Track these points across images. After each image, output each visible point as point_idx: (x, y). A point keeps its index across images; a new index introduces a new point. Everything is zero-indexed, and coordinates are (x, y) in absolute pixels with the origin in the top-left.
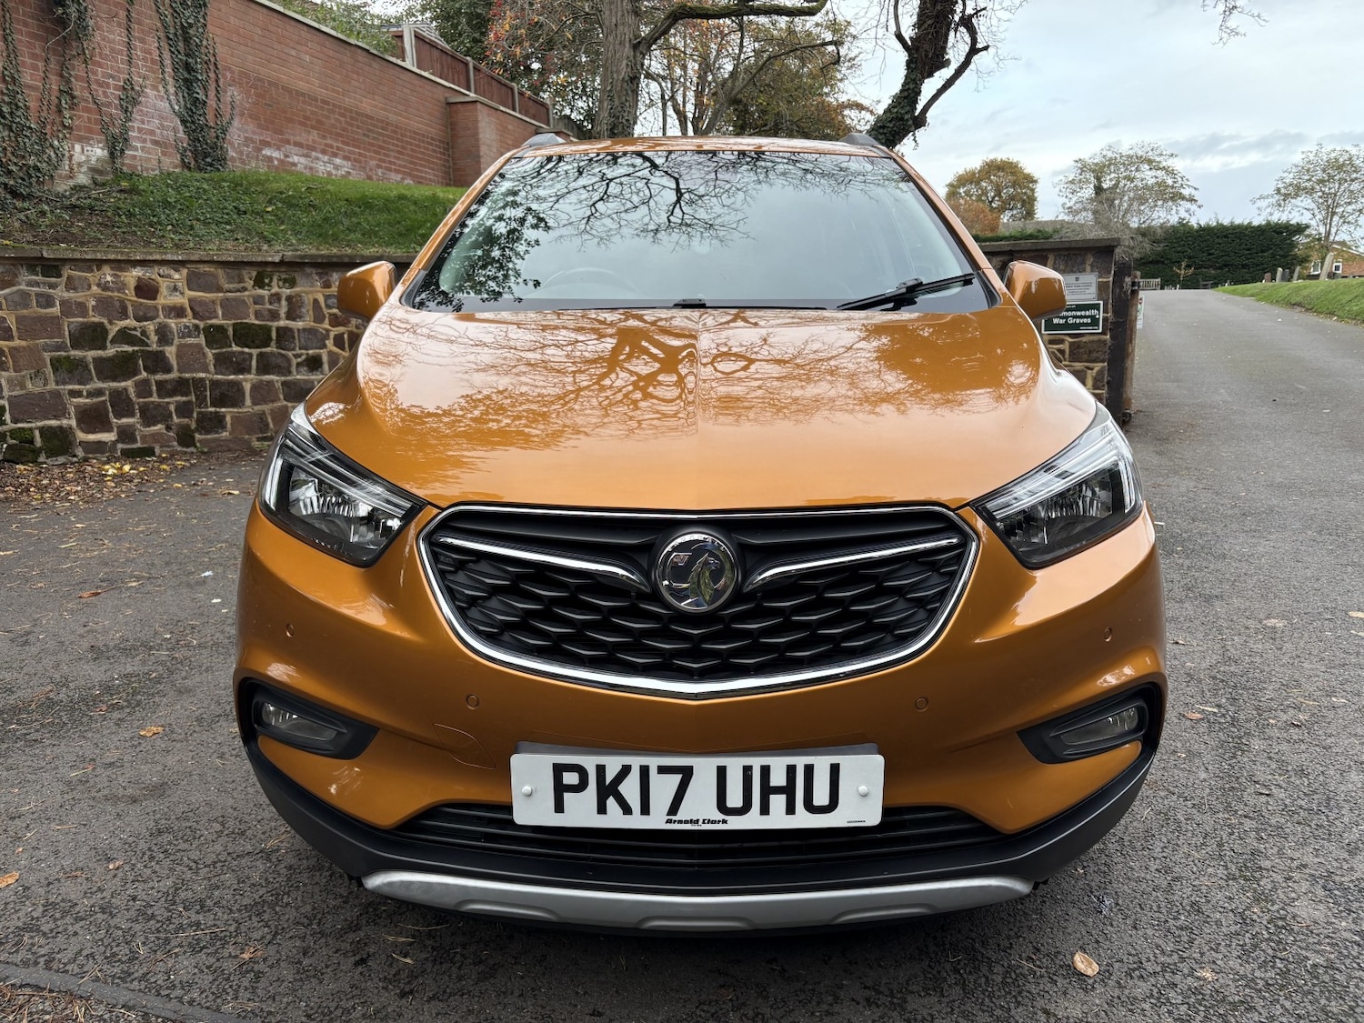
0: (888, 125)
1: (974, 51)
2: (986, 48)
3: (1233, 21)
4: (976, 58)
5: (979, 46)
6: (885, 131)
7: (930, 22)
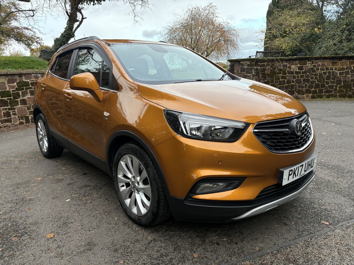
0: (66, 36)
1: (83, 18)
2: (86, 18)
3: (136, 18)
4: (84, 20)
5: (84, 17)
6: (66, 37)
7: (74, 9)
